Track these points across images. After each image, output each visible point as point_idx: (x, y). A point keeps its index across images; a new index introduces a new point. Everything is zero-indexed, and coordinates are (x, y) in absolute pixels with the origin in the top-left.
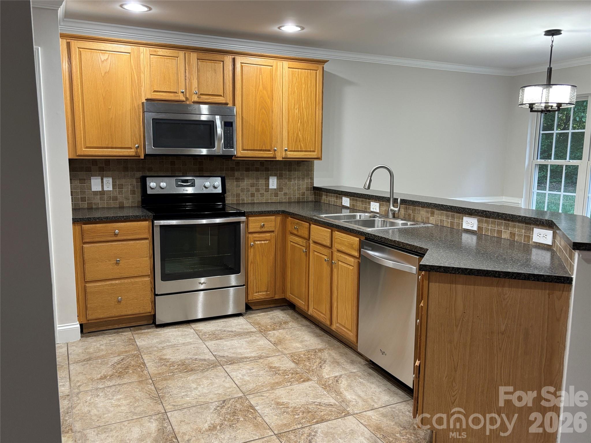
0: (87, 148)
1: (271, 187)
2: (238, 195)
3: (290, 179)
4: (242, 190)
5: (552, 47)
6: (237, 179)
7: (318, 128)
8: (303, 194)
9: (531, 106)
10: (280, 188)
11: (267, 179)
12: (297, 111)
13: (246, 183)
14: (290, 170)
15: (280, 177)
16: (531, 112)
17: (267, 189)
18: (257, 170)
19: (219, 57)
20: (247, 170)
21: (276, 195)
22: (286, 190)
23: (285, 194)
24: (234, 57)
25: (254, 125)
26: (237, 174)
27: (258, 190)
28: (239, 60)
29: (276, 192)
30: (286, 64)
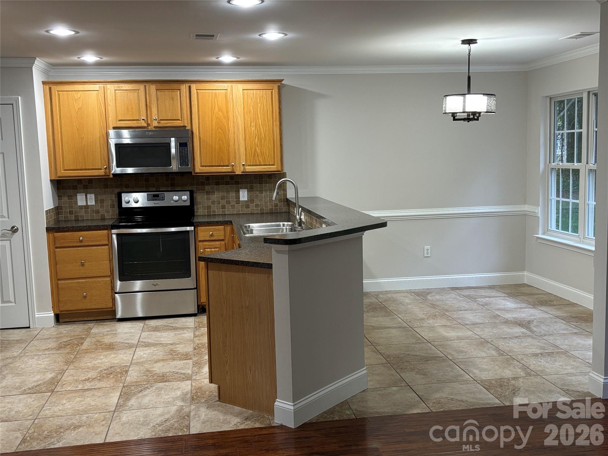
0: (65, 170)
1: (241, 199)
2: (209, 207)
3: (261, 191)
4: (213, 202)
5: (469, 56)
6: (208, 193)
7: (277, 142)
8: (276, 205)
9: (454, 115)
10: (251, 200)
11: (238, 192)
12: (253, 129)
13: (216, 196)
14: (261, 183)
15: (250, 189)
16: (453, 120)
17: (238, 201)
18: (227, 183)
19: (175, 86)
20: (218, 184)
21: (247, 207)
22: (257, 202)
23: (257, 206)
24: (189, 85)
25: (211, 143)
26: (207, 188)
27: (228, 202)
28: (194, 87)
29: (247, 204)
30: (241, 86)
